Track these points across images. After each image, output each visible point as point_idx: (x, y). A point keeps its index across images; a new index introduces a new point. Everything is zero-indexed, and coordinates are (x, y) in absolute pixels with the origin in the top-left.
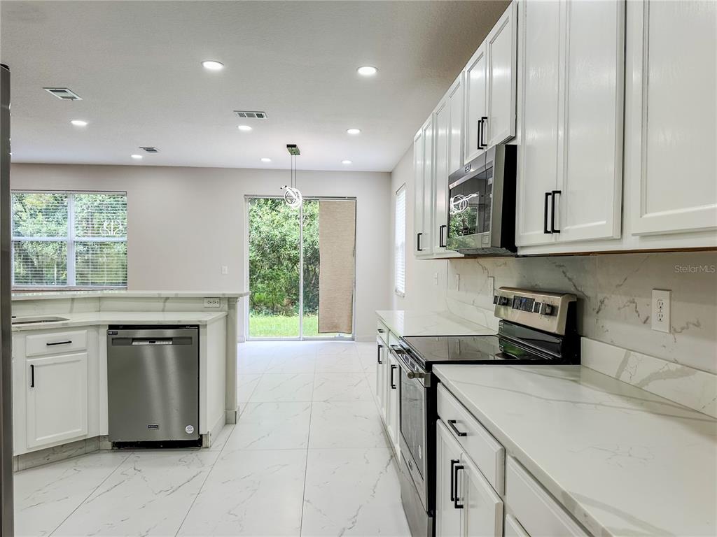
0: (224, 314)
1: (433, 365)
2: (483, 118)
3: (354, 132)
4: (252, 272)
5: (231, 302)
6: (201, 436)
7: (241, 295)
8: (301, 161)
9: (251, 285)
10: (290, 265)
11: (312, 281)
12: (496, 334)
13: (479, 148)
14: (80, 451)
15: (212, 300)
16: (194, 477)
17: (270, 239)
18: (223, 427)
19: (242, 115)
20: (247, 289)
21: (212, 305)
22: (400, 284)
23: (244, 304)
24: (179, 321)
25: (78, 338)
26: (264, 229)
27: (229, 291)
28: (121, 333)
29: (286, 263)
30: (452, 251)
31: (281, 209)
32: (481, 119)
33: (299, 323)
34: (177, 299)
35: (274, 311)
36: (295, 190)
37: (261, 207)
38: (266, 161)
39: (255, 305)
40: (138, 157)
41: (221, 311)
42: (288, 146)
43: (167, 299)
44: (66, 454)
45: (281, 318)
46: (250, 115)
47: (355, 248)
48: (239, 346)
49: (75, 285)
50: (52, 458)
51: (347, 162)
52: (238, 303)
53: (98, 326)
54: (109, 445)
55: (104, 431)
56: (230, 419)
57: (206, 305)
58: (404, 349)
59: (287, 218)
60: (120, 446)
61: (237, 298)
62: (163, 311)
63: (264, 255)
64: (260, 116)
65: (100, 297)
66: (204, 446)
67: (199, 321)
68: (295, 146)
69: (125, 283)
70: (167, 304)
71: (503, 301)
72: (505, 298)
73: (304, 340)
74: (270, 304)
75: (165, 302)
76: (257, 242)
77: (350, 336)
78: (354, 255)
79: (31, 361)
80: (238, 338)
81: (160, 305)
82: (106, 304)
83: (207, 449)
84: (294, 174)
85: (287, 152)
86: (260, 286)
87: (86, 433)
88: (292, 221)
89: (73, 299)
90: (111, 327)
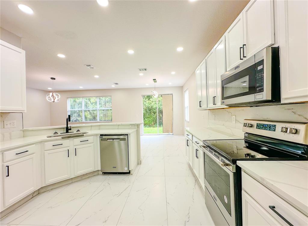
0: (136, 130)
1: (237, 161)
2: (244, 45)
3: (173, 73)
4: (144, 116)
5: (138, 126)
6: (130, 171)
7: (141, 124)
8: (157, 84)
9: (144, 119)
10: (153, 114)
11: (161, 119)
12: (243, 139)
13: (241, 59)
14: (92, 175)
15: (132, 125)
16: (127, 188)
17: (148, 108)
18: (137, 166)
19: (140, 70)
20: (143, 122)
21: (132, 127)
22: (187, 118)
23: (142, 126)
24: (122, 133)
25: (91, 139)
26: (146, 105)
27: (138, 123)
28: (104, 137)
29: (152, 113)
30: (223, 105)
31: (151, 99)
32: (242, 46)
33: (157, 130)
34: (122, 125)
35: (150, 126)
36: (156, 92)
37: (146, 99)
38: (147, 85)
39: (145, 125)
40: (113, 86)
41: (135, 129)
42: (153, 80)
43: (119, 125)
44: (88, 176)
45: (152, 128)
46: (143, 70)
47: (173, 108)
48: (141, 137)
49: (99, 121)
50: (83, 178)
51: (170, 84)
52: (140, 126)
53: (97, 135)
54: (102, 173)
55: (100, 169)
56: (139, 163)
57: (131, 127)
58: (207, 146)
59: (153, 102)
60: (105, 173)
61: (140, 125)
62: (118, 129)
63: (147, 112)
64: (146, 70)
65: (100, 125)
66: (131, 173)
67: (128, 133)
68: (155, 79)
69: (112, 120)
70: (119, 127)
71: (250, 125)
72: (250, 124)
73: (159, 135)
74: (149, 124)
75: (118, 126)
76: (145, 108)
77: (172, 134)
78: (173, 110)
79: (75, 147)
80: (141, 135)
81: (117, 127)
82: (101, 127)
83: (132, 175)
84: (155, 88)
85: (153, 81)
86: (146, 119)
87: (94, 170)
88: (154, 102)
89: (91, 126)
90: (101, 135)
